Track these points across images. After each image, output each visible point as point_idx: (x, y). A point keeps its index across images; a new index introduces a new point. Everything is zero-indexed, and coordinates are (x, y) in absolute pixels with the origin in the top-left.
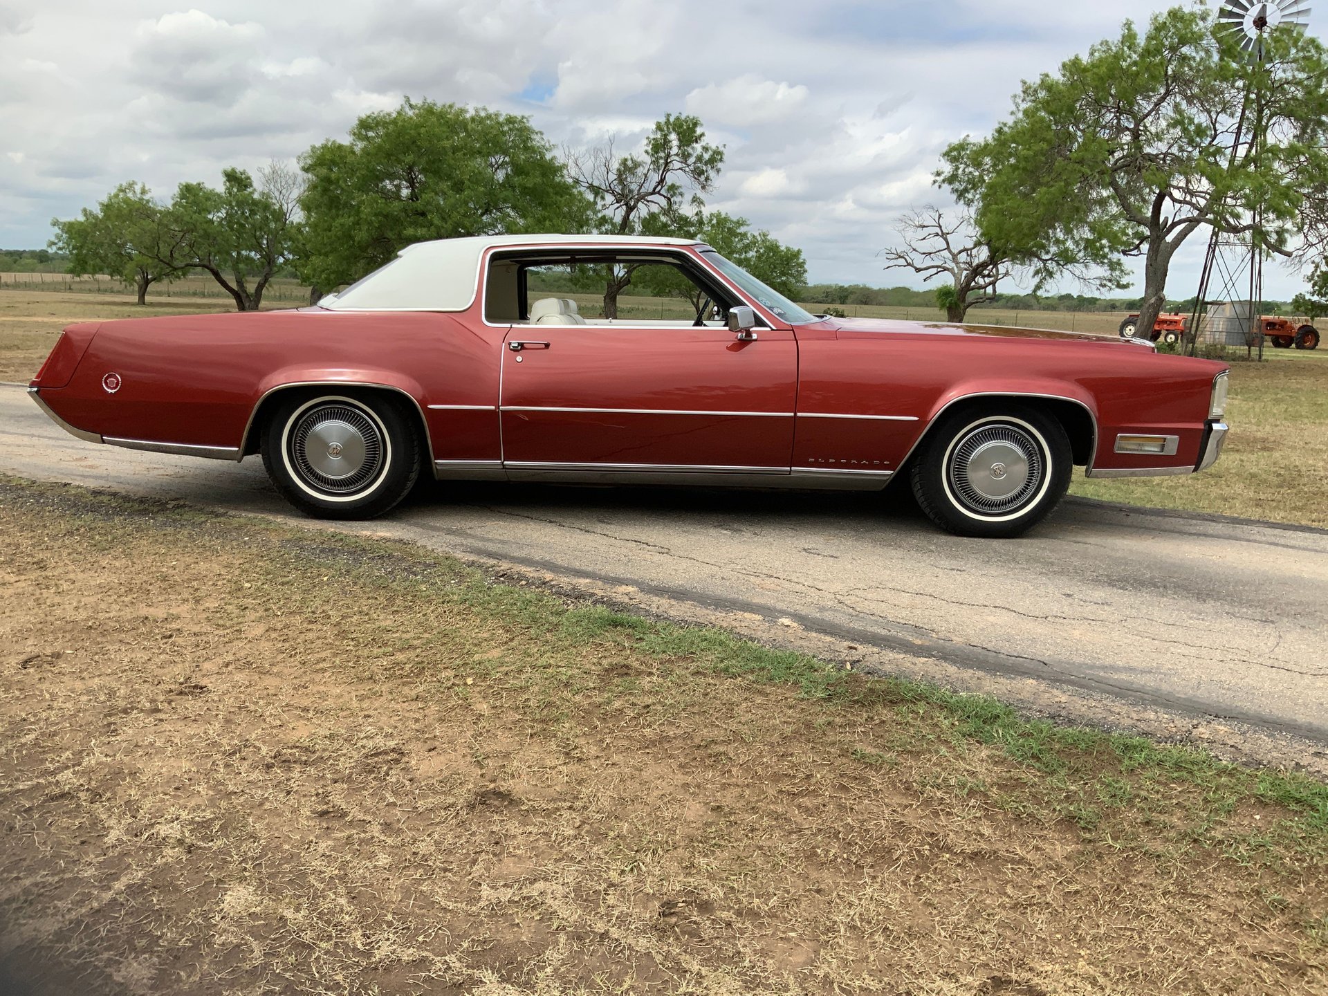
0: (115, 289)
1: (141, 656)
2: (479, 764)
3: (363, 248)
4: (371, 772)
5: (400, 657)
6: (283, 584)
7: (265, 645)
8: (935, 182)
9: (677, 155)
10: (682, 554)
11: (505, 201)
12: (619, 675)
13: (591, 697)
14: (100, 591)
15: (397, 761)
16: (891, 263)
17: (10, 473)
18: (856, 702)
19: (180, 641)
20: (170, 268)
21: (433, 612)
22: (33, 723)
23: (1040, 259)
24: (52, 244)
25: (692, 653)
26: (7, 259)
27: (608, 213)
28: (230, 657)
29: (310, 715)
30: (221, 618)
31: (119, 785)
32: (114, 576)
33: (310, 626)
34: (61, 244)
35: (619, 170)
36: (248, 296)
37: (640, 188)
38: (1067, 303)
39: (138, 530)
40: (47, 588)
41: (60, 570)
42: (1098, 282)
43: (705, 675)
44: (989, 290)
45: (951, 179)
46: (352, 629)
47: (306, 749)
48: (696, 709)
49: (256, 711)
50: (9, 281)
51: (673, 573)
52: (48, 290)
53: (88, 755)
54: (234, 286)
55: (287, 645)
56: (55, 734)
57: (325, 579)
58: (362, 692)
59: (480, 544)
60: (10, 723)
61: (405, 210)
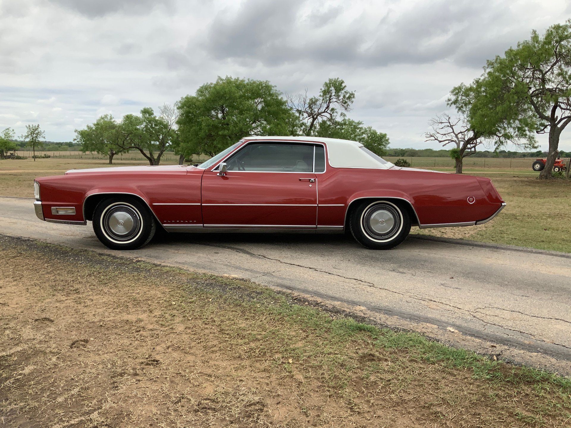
0: (99, 157)
1: (127, 342)
2: (306, 414)
3: (203, 139)
4: (249, 417)
5: (253, 345)
6: (191, 302)
7: (185, 337)
8: (448, 104)
9: (334, 96)
10: (380, 287)
11: (262, 118)
12: (369, 360)
13: (357, 373)
14: (105, 305)
15: (262, 410)
16: (428, 139)
17: (62, 245)
18: (508, 382)
19: (145, 334)
20: (123, 148)
21: (265, 319)
22: (77, 382)
23: (497, 136)
24: (75, 140)
25: (406, 348)
26: (57, 146)
27: (305, 121)
28: (169, 344)
29: (212, 379)
30: (163, 321)
31: (122, 422)
32: (110, 298)
33: (206, 326)
34: (78, 140)
35: (309, 103)
36: (154, 160)
37: (319, 110)
38: (503, 154)
39: (121, 273)
40: (80, 303)
41: (86, 294)
42: (524, 146)
43: (416, 362)
44: (473, 149)
45: (455, 102)
46: (227, 328)
47: (213, 401)
48: (416, 383)
49: (185, 376)
50: (57, 155)
51: (380, 298)
52: (73, 158)
53: (105, 402)
54: (149, 155)
55: (196, 337)
56: (88, 388)
57: (210, 300)
58: (237, 366)
59: (279, 281)
60: (66, 381)
61: (220, 123)
